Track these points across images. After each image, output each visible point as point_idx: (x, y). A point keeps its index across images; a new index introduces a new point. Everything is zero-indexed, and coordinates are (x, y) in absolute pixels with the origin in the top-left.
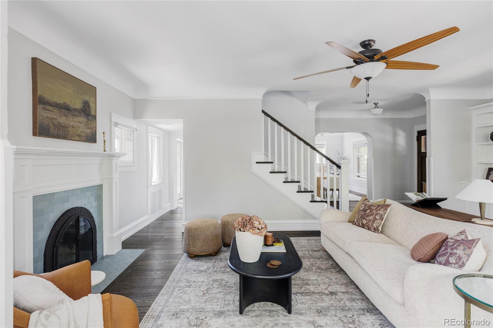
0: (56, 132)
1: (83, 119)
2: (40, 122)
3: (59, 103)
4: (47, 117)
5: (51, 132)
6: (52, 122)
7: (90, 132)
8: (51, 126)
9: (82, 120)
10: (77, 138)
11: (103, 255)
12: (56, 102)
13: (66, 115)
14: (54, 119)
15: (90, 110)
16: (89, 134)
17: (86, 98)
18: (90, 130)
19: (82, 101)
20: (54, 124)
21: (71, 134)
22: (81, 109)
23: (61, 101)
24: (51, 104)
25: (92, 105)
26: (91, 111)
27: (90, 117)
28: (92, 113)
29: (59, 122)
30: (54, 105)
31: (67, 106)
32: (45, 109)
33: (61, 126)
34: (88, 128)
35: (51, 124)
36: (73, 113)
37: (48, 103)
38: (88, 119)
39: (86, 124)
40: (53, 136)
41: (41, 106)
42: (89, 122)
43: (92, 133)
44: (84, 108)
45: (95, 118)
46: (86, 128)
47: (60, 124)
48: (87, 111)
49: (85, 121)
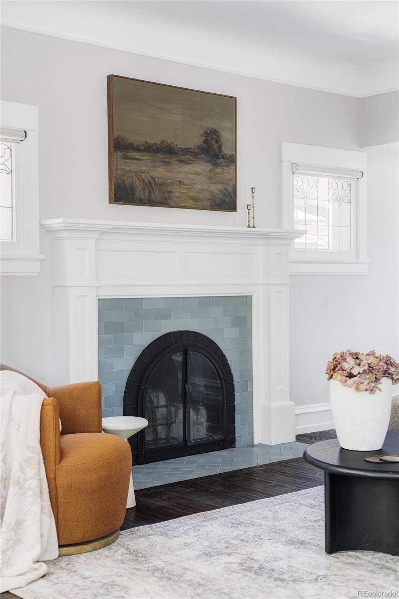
0: (147, 193)
2: (117, 181)
3: (152, 143)
4: (130, 171)
5: (137, 194)
6: (139, 178)
7: (219, 190)
8: (137, 185)
9: (202, 168)
10: (191, 203)
11: (253, 442)
12: (147, 143)
13: (167, 163)
14: (142, 172)
15: (220, 147)
16: (216, 194)
17: (210, 124)
18: (220, 187)
19: (202, 132)
20: (143, 180)
21: (176, 197)
22: (199, 147)
23: (155, 140)
24: (137, 149)
25: (225, 135)
26: (223, 148)
27: (221, 160)
28: (226, 151)
29: (152, 177)
30: (142, 148)
31: (169, 145)
32: (126, 157)
33: (156, 184)
34: (215, 183)
35: (137, 181)
36: (182, 158)
37: (132, 147)
38: (216, 165)
39: (210, 175)
40: (142, 203)
41: (119, 154)
42: (218, 170)
43: (225, 191)
44: (205, 145)
45: (232, 160)
46: (210, 183)
47: (154, 180)
48: (214, 150)
49: (209, 169)
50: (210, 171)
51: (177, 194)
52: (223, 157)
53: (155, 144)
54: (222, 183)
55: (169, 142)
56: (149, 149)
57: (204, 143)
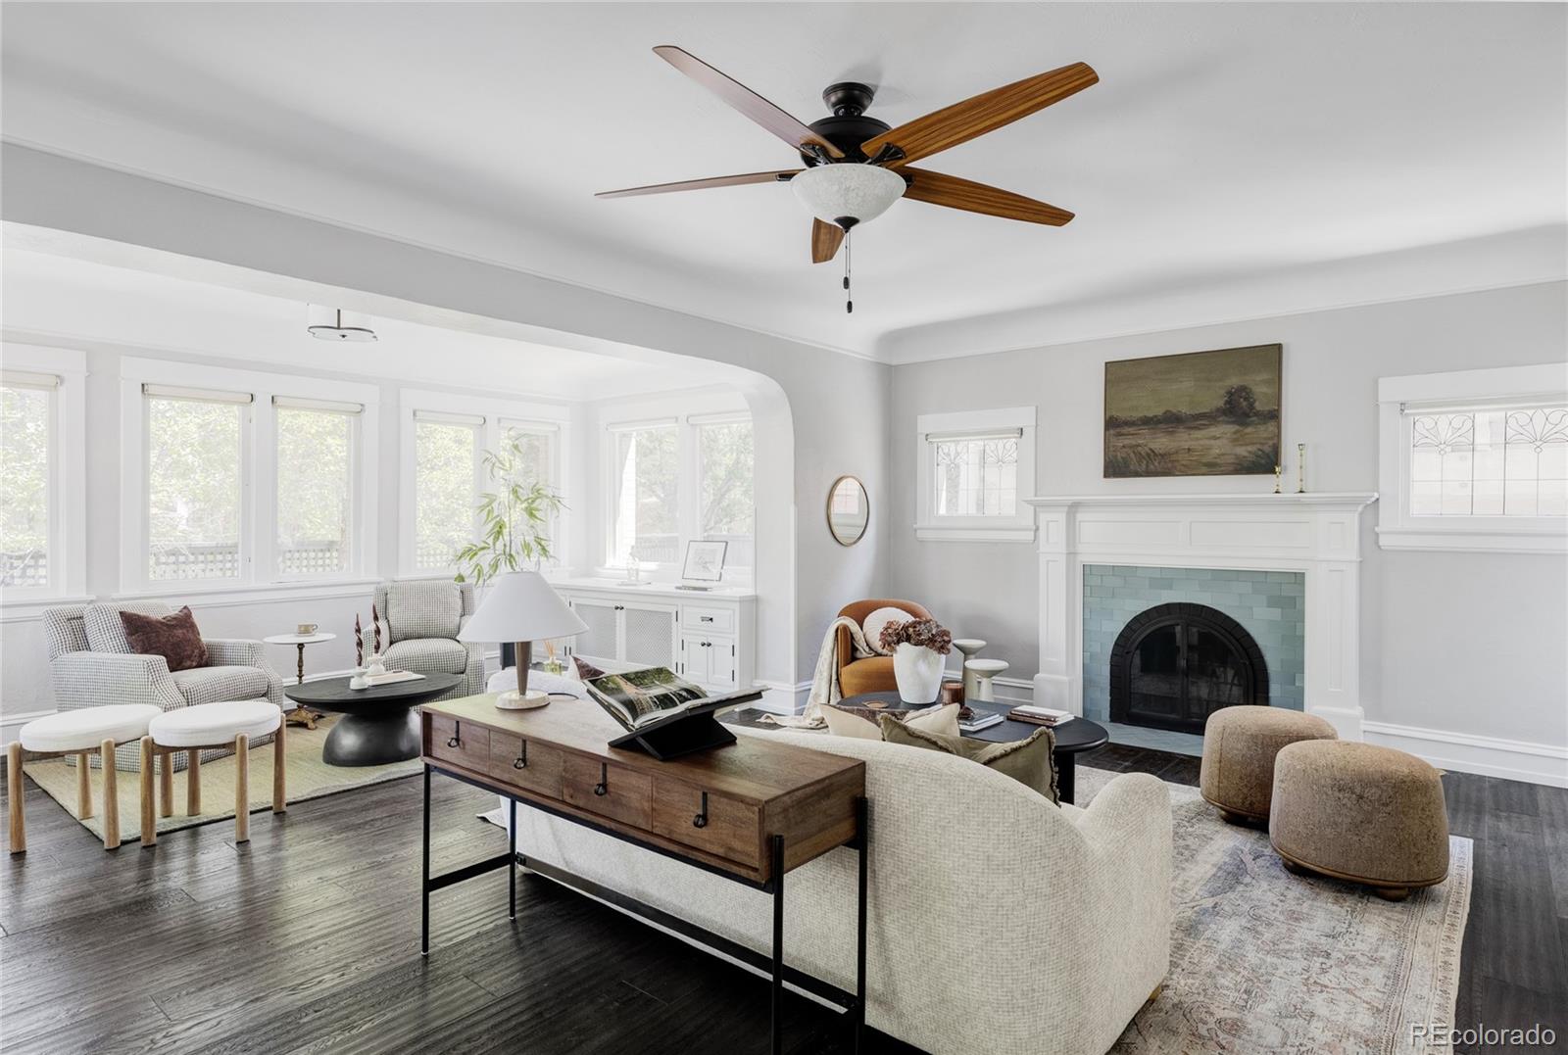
0: (1145, 466)
1: (1225, 430)
2: (1109, 457)
3: (1151, 415)
4: (1124, 447)
5: (1132, 467)
6: (1134, 452)
8: (1132, 459)
9: (1222, 430)
10: (1204, 469)
12: (1146, 416)
13: (1172, 433)
14: (1139, 445)
15: (1251, 406)
16: (1244, 457)
17: (1235, 381)
18: (1249, 448)
19: (1223, 392)
20: (1140, 453)
21: (1183, 465)
22: (1218, 410)
23: (1159, 411)
24: (1132, 424)
25: (1262, 390)
26: (1257, 404)
27: (1254, 418)
28: (1263, 407)
29: (1151, 449)
30: (1139, 422)
31: (1175, 414)
32: (1120, 434)
33: (1155, 454)
34: (1241, 445)
35: (1132, 455)
36: (1192, 425)
37: (1127, 423)
38: (1244, 424)
39: (1235, 436)
40: (1137, 474)
41: (1112, 432)
42: (1249, 430)
43: (1260, 453)
44: (1228, 406)
45: (1274, 416)
46: (1235, 446)
47: (1153, 452)
48: (1242, 408)
49: (1233, 430)
50: (1235, 433)
51: (1184, 463)
52: (1257, 414)
53: (1156, 416)
54: (1253, 444)
55: (1174, 411)
56: (1147, 422)
57: (1225, 404)
